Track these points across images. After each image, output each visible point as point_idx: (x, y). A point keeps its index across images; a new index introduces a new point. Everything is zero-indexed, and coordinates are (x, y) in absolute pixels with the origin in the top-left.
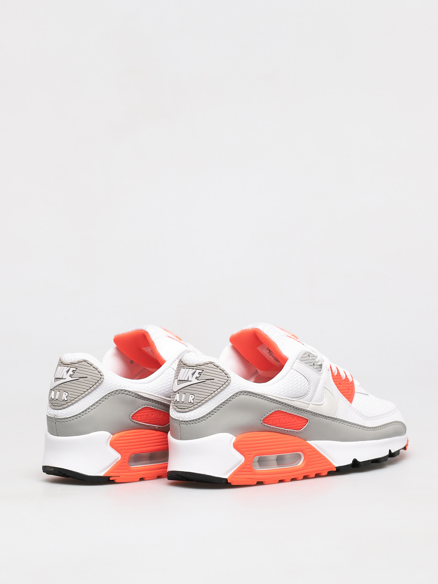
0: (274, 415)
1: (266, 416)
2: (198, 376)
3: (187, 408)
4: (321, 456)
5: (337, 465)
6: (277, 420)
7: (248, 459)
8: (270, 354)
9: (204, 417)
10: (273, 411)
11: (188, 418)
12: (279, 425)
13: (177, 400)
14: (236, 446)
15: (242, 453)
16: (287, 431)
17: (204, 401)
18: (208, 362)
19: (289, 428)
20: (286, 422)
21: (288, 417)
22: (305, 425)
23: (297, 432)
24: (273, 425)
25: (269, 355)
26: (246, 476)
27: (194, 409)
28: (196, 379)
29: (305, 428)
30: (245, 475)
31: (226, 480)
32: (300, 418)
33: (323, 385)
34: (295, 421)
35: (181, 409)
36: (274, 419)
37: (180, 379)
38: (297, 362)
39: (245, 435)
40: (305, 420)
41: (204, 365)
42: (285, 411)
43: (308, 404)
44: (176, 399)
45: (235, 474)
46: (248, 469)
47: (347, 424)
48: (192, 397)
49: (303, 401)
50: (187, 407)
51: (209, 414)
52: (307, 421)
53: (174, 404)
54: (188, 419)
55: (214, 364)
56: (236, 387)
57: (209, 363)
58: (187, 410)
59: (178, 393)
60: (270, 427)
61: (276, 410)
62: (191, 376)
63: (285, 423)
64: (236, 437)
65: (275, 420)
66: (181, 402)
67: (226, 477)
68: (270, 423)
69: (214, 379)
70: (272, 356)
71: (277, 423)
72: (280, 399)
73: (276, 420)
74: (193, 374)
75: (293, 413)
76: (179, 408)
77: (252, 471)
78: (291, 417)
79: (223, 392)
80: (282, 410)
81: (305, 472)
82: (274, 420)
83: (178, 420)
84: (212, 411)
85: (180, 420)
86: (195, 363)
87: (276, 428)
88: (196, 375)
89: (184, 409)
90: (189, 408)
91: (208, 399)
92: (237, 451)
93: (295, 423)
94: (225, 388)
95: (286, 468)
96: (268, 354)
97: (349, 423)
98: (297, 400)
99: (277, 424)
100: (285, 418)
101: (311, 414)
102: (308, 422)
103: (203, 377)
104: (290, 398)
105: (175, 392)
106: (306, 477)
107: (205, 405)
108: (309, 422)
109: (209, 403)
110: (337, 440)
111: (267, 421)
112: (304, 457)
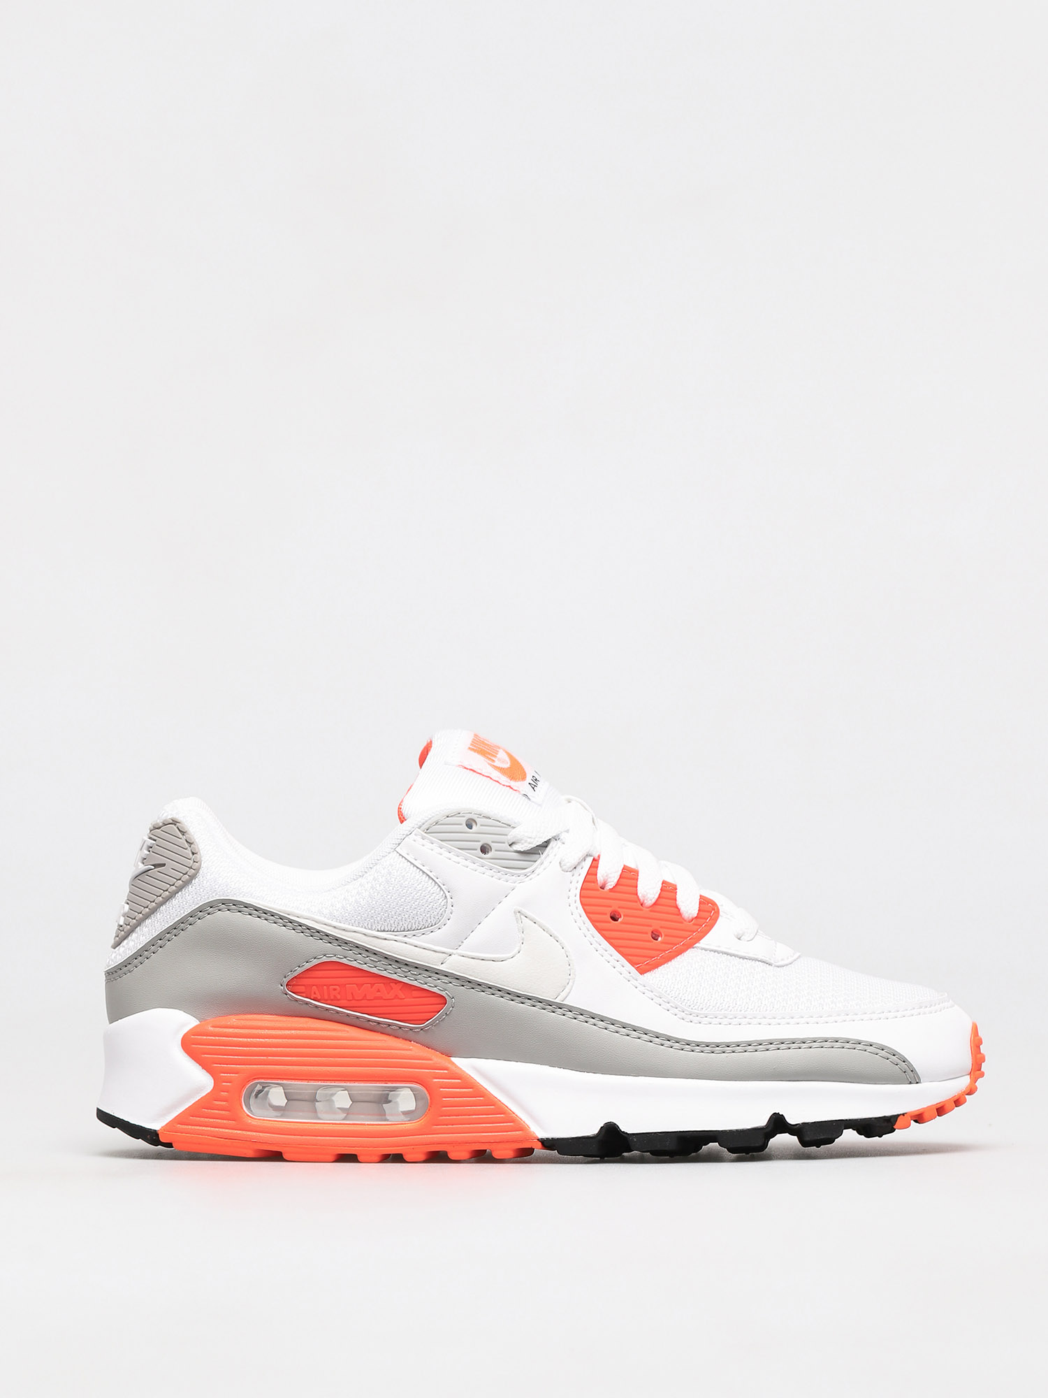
0: (320, 974)
1: (295, 975)
2: (146, 854)
5: (545, 1134)
6: (335, 989)
7: (228, 1084)
9: (129, 963)
10: (315, 962)
12: (344, 1003)
15: (206, 1066)
16: (379, 1023)
17: (134, 922)
19: (381, 1016)
21: (372, 984)
22: (437, 1012)
23: (410, 1028)
24: (326, 1000)
28: (142, 862)
29: (439, 1020)
30: (212, 1127)
31: (155, 1133)
32: (414, 990)
33: (518, 909)
34: (396, 997)
36: (324, 985)
38: (417, 834)
40: (436, 999)
42: (356, 965)
43: (443, 953)
45: (182, 1121)
46: (224, 1112)
49: (424, 944)
51: (140, 956)
55: (179, 824)
57: (171, 822)
60: (316, 1006)
61: (326, 959)
63: (364, 998)
65: (328, 988)
67: (155, 1126)
68: (315, 996)
69: (165, 865)
71: (339, 997)
72: (337, 930)
73: (332, 987)
75: (386, 974)
77: (235, 1117)
78: (382, 985)
79: (174, 899)
80: (346, 962)
81: (431, 1141)
82: (324, 987)
84: (145, 950)
87: (338, 1012)
88: (144, 852)
91: (142, 916)
92: (193, 1061)
93: (396, 1001)
94: (180, 889)
95: (364, 1125)
98: (396, 938)
99: (338, 1000)
100: (361, 984)
101: (455, 982)
102: (445, 1004)
103: (151, 859)
104: (371, 931)
108: (452, 1006)
111: (301, 987)
112: (431, 1099)
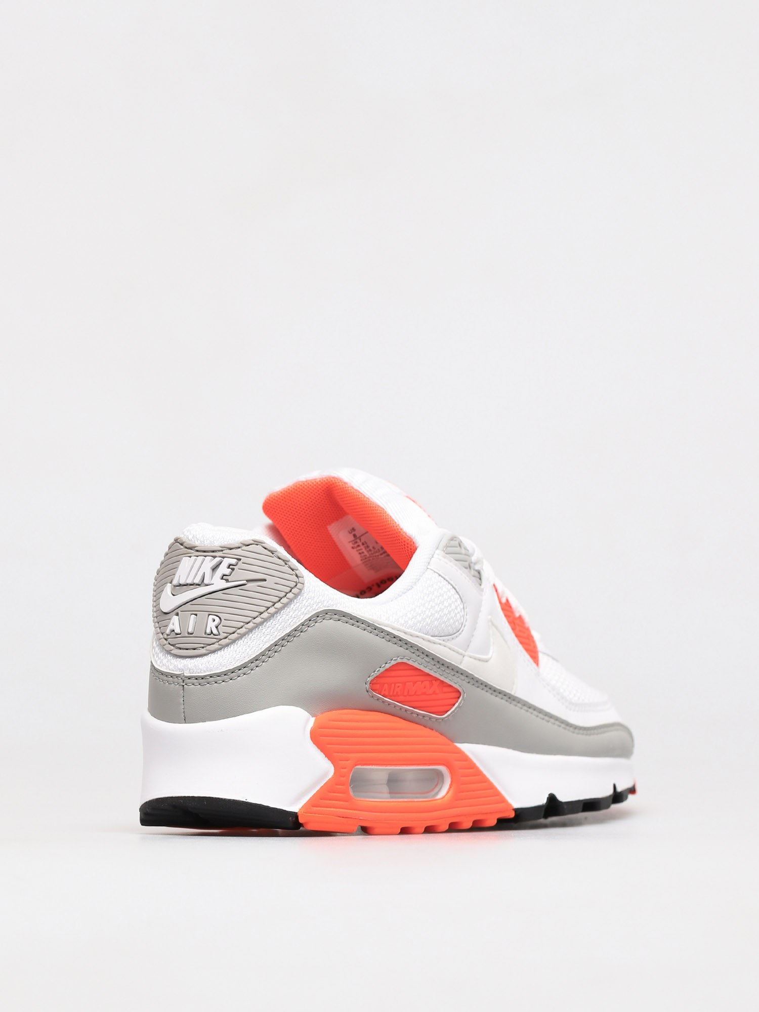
0: (393, 673)
1: (378, 674)
2: (228, 571)
3: (203, 648)
4: (485, 780)
5: (517, 805)
6: (398, 687)
7: (342, 770)
8: (356, 545)
9: (244, 666)
10: (393, 663)
11: (205, 669)
12: (402, 698)
13: (174, 631)
14: (319, 738)
15: (329, 755)
16: (418, 714)
17: (243, 630)
18: (250, 540)
19: (423, 709)
20: (415, 693)
21: (422, 682)
22: (454, 705)
23: (437, 719)
24: (391, 696)
25: (353, 548)
26: (338, 810)
27: (220, 649)
28: (222, 579)
29: (453, 711)
30: (334, 808)
31: (295, 815)
32: (446, 686)
33: (490, 617)
34: (434, 693)
35: (187, 649)
36: (392, 683)
37: (182, 582)
38: (438, 555)
39: (335, 714)
40: (455, 693)
41: (239, 548)
42: (416, 665)
43: (461, 654)
44: (171, 627)
45: (313, 803)
46: (341, 795)
47: (535, 713)
48: (214, 621)
49: (453, 647)
50: (202, 645)
51: (256, 660)
52: (456, 695)
53: (166, 639)
54: (205, 672)
55: (263, 545)
56: (315, 600)
57: (253, 542)
58: (203, 651)
59: (177, 614)
60: (384, 702)
61: (399, 660)
62: (208, 572)
64: (314, 718)
65: (395, 686)
66: (187, 635)
67: (295, 808)
68: (385, 692)
69: (265, 580)
70: (360, 550)
71: (399, 693)
72: (407, 636)
73: (397, 685)
74: (214, 569)
75: (432, 673)
76: (180, 649)
77: (349, 799)
78: (427, 682)
79: (287, 610)
80: (410, 662)
81: (451, 815)
82: (393, 685)
83: (177, 676)
84: (263, 654)
85: (185, 675)
86: (216, 544)
87: (395, 706)
88: (223, 569)
89: (194, 649)
90: (208, 647)
91: (253, 625)
92: (319, 751)
93: (434, 696)
94: (291, 600)
96: (351, 545)
97: (541, 711)
98: (441, 642)
99: (398, 696)
100: (415, 683)
101: (467, 680)
102: (459, 698)
103: (240, 576)
104: (427, 636)
105: (166, 613)
106: (454, 828)
107: (245, 640)
108: (463, 699)
109: (255, 635)
110: (514, 749)
111: (379, 685)
112: (452, 778)
